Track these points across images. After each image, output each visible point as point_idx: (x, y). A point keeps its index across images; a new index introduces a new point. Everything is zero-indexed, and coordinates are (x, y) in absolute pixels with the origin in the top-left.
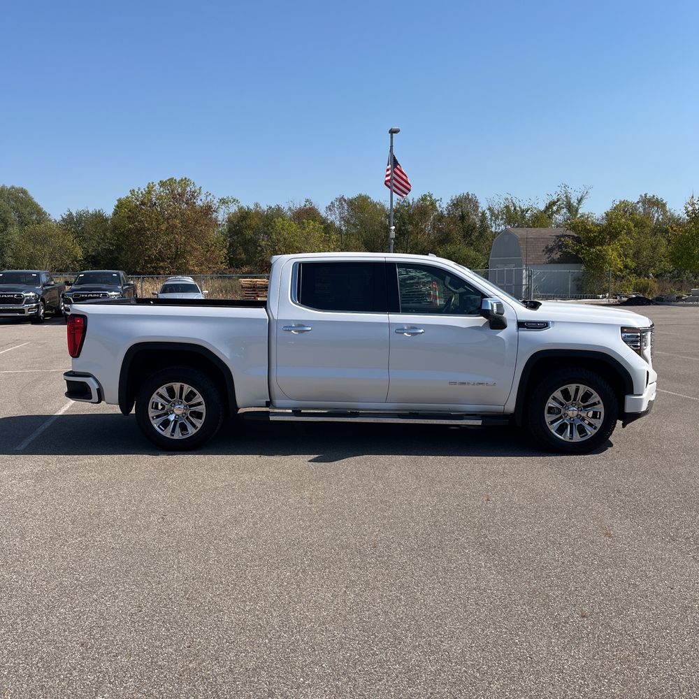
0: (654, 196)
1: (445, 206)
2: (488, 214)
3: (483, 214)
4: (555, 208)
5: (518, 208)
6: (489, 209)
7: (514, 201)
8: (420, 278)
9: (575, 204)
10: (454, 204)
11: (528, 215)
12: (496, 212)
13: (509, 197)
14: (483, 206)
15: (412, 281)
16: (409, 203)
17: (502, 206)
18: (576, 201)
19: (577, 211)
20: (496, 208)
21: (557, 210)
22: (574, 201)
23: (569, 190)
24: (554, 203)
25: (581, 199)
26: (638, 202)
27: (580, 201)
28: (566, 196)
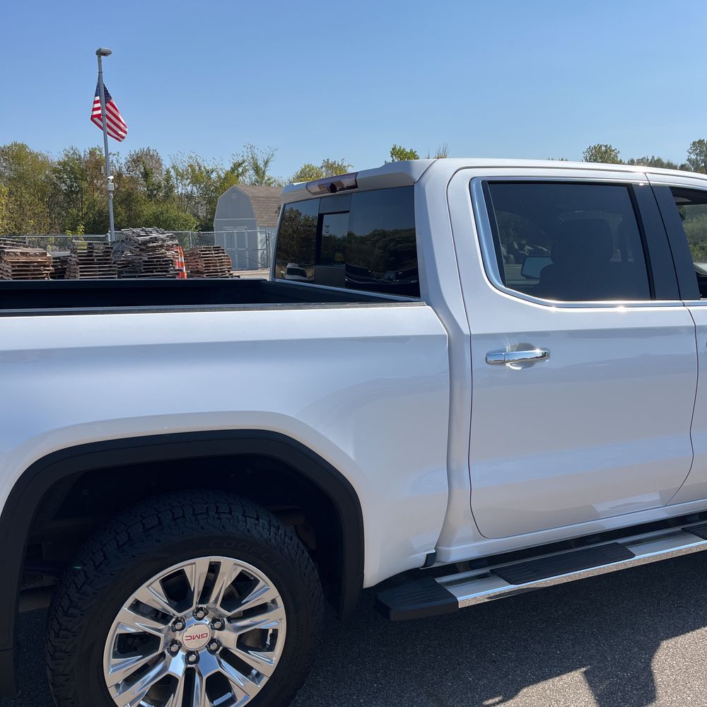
0: (335, 162)
1: (123, 161)
2: (173, 173)
3: (168, 172)
4: (240, 169)
5: (202, 168)
6: (174, 167)
7: (198, 160)
8: (164, 241)
9: (261, 166)
10: (133, 160)
11: (214, 176)
12: (181, 171)
13: (193, 155)
14: (167, 164)
15: (155, 244)
16: (80, 156)
17: (186, 165)
18: (263, 163)
19: (264, 173)
20: (181, 168)
21: (243, 172)
22: (261, 164)
23: (256, 151)
24: (240, 165)
25: (267, 162)
26: (322, 167)
27: (266, 163)
28: (253, 158)
